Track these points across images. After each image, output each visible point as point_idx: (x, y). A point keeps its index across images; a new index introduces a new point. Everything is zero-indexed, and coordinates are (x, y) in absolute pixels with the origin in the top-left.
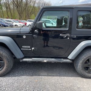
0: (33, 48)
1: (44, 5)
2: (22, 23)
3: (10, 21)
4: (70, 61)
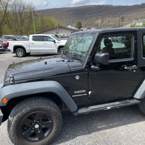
1: (22, 9)
4: (138, 101)
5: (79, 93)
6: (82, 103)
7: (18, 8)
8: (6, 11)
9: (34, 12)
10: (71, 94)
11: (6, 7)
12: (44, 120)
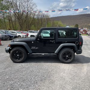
0: (37, 48)
1: (42, 17)
2: (24, 34)
3: (14, 33)
5: (33, 48)
6: (34, 51)
7: (40, 16)
8: (34, 18)
9: (47, 18)
10: (31, 48)
11: (34, 16)
12: (20, 54)
